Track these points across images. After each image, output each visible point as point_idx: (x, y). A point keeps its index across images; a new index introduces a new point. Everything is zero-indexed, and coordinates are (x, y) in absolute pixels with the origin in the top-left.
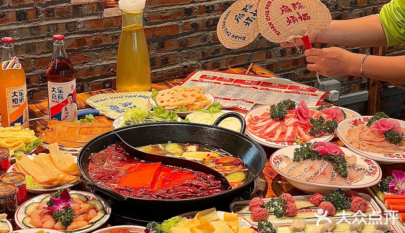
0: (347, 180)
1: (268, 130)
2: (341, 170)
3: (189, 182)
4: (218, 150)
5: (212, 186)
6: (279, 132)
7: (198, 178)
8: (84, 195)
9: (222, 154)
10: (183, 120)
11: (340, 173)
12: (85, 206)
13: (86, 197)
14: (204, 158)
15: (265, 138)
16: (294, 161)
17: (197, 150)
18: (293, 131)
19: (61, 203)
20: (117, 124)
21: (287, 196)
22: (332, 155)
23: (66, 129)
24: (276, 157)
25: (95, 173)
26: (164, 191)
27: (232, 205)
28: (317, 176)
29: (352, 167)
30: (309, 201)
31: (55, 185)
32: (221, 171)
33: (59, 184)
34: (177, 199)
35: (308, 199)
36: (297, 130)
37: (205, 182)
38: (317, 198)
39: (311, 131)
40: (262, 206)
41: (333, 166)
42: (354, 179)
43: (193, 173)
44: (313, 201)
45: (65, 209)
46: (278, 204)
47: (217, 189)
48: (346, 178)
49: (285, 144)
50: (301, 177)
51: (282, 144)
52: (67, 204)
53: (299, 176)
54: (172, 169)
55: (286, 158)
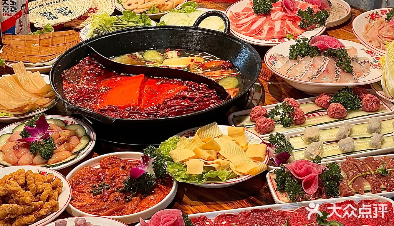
0: (354, 76)
1: (254, 27)
2: (345, 65)
3: (180, 94)
4: (201, 54)
5: (206, 97)
6: (266, 28)
7: (189, 88)
8: (61, 120)
9: (207, 58)
10: (158, 23)
11: (345, 69)
12: (65, 134)
13: (64, 122)
14: (188, 64)
15: (252, 36)
16: (291, 59)
17: (178, 56)
18: (282, 25)
19: (38, 132)
20: (85, 33)
21: (291, 101)
22: (333, 50)
23: (23, 43)
24: (270, 56)
25: (71, 93)
26: (155, 107)
27: (231, 116)
28: (320, 74)
29: (355, 60)
30: (314, 104)
31: (27, 111)
32: (211, 77)
33: (31, 109)
34: (172, 116)
35: (313, 102)
36: (285, 24)
37: (199, 93)
38: (324, 100)
39: (301, 24)
40: (266, 116)
41: (335, 61)
42: (360, 74)
43: (182, 83)
44: (319, 103)
45: (43, 140)
46: (283, 112)
47: (212, 99)
48: (352, 73)
49: (275, 41)
50: (302, 76)
51: (273, 41)
52: (45, 133)
53: (300, 75)
54: (158, 80)
55: (281, 56)
